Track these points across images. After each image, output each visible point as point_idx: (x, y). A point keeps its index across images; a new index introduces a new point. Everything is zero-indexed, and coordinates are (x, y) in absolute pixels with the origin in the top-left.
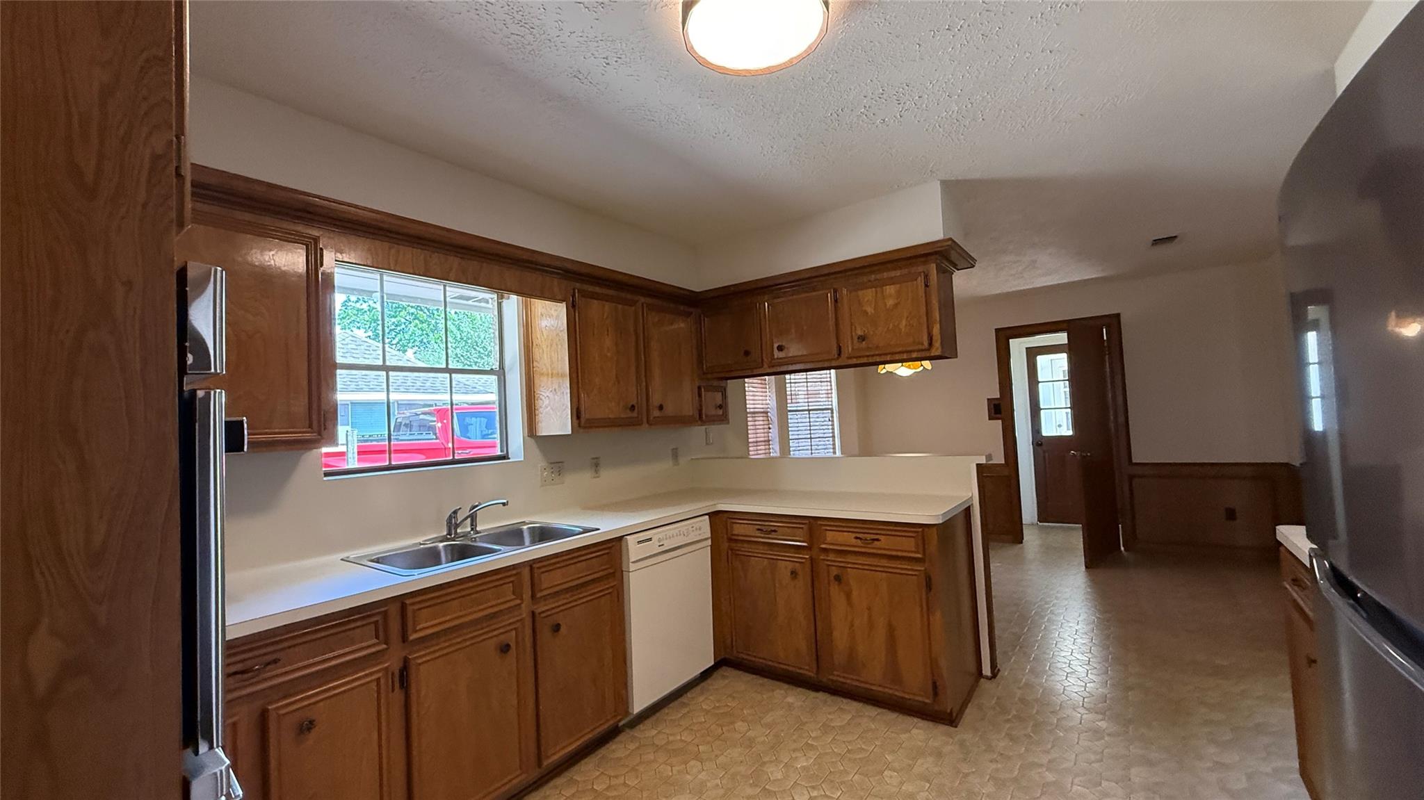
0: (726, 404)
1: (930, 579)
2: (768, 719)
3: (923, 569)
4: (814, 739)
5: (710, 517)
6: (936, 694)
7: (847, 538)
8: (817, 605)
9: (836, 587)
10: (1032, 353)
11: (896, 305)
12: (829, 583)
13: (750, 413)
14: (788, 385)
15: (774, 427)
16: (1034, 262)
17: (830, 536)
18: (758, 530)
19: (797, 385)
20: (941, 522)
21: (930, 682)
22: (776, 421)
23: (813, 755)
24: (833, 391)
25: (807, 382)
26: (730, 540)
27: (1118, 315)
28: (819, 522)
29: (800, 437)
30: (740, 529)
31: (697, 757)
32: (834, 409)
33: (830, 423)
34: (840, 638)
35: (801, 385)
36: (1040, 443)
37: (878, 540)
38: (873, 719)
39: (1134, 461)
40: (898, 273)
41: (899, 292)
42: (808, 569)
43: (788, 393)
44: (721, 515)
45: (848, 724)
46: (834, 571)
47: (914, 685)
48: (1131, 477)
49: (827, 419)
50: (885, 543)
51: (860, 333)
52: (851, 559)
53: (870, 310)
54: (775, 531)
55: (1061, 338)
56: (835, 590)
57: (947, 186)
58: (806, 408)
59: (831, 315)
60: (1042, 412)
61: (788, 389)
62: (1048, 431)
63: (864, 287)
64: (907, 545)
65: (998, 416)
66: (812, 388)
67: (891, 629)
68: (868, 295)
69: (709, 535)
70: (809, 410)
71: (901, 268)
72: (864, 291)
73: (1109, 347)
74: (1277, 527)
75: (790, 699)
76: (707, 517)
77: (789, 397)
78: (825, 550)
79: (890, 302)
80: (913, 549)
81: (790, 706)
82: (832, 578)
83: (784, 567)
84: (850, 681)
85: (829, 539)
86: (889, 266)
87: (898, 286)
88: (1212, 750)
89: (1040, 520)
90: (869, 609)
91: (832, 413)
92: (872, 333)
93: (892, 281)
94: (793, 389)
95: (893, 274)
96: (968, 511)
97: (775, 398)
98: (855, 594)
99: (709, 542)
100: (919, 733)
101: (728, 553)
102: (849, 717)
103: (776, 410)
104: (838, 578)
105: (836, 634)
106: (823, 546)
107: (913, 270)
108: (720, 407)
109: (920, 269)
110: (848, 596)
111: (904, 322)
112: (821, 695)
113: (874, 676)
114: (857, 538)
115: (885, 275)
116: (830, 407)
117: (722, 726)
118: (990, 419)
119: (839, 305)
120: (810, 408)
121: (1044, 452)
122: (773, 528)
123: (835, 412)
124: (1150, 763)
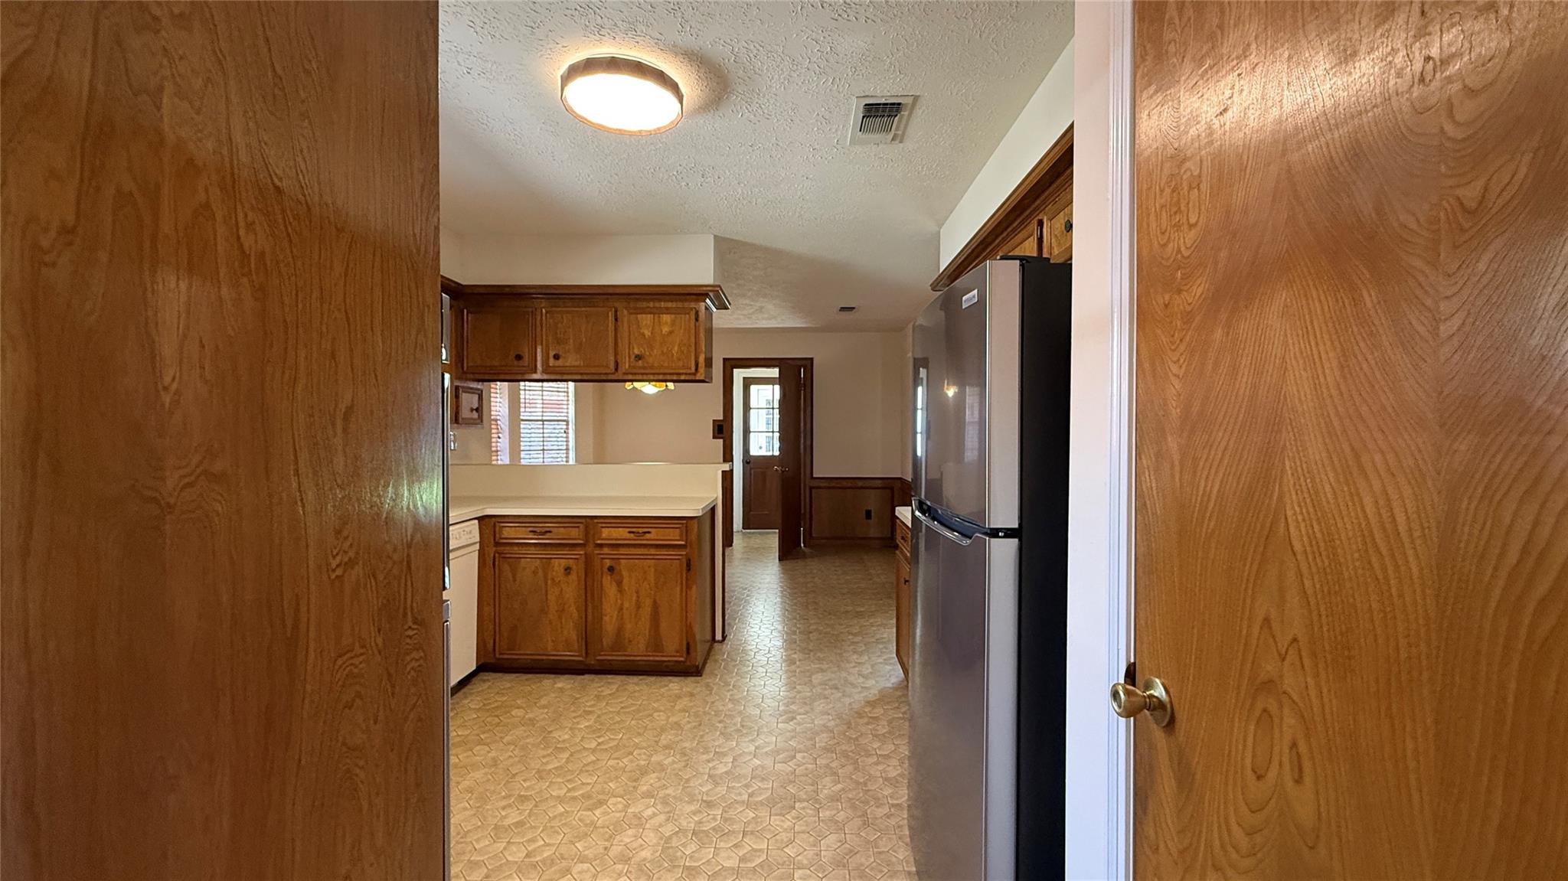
0: (481, 410)
1: (690, 560)
2: (543, 702)
3: (684, 553)
4: (590, 706)
5: (478, 521)
6: (688, 652)
7: (621, 534)
8: (590, 595)
9: (609, 578)
10: (748, 383)
11: (671, 332)
12: (602, 574)
14: (522, 392)
15: (504, 437)
16: (762, 308)
17: (605, 533)
18: (531, 531)
19: (531, 393)
20: (700, 514)
21: (685, 643)
22: (507, 430)
23: (593, 718)
24: (570, 402)
25: (542, 391)
26: (497, 544)
27: (812, 359)
28: (596, 521)
29: (532, 448)
30: (509, 532)
31: (481, 742)
32: (570, 419)
33: (565, 435)
34: (610, 623)
35: (534, 393)
36: (748, 460)
37: (649, 532)
38: (637, 684)
39: (814, 476)
40: (674, 305)
41: (673, 323)
42: (582, 565)
43: (522, 401)
44: (487, 520)
45: (617, 690)
46: (608, 563)
47: (672, 650)
48: (811, 488)
49: (563, 431)
50: (655, 535)
51: (636, 351)
52: (622, 551)
53: (647, 333)
54: (550, 532)
55: (774, 372)
56: (607, 580)
57: (718, 239)
58: (540, 418)
59: (611, 334)
60: (751, 434)
61: (522, 397)
62: (754, 451)
63: (643, 311)
64: (674, 536)
65: (721, 436)
66: (548, 398)
67: (655, 606)
68: (646, 319)
69: (478, 539)
70: (543, 421)
71: (676, 301)
72: (644, 316)
73: (804, 384)
74: (897, 508)
75: (560, 685)
76: (476, 521)
77: (522, 405)
78: (601, 546)
79: (666, 329)
80: (678, 538)
81: (561, 689)
82: (605, 570)
83: (558, 565)
84: (617, 657)
85: (604, 535)
86: (667, 297)
87: (673, 316)
88: (855, 657)
89: (743, 528)
90: (637, 592)
91: (567, 425)
92: (647, 353)
93: (668, 311)
94: (527, 397)
95: (669, 305)
96: (713, 510)
97: (507, 406)
98: (625, 581)
99: (477, 547)
100: (674, 685)
101: (494, 557)
102: (616, 686)
103: (507, 419)
104: (611, 569)
105: (606, 619)
106: (599, 542)
107: (686, 305)
108: (478, 411)
109: (693, 305)
110: (619, 583)
111: (676, 348)
112: (587, 677)
113: (638, 650)
114: (630, 532)
115: (663, 304)
116: (565, 418)
117: (497, 716)
118: (714, 438)
119: (619, 323)
120: (544, 418)
121: (751, 469)
122: (548, 529)
123: (570, 423)
124: (822, 670)
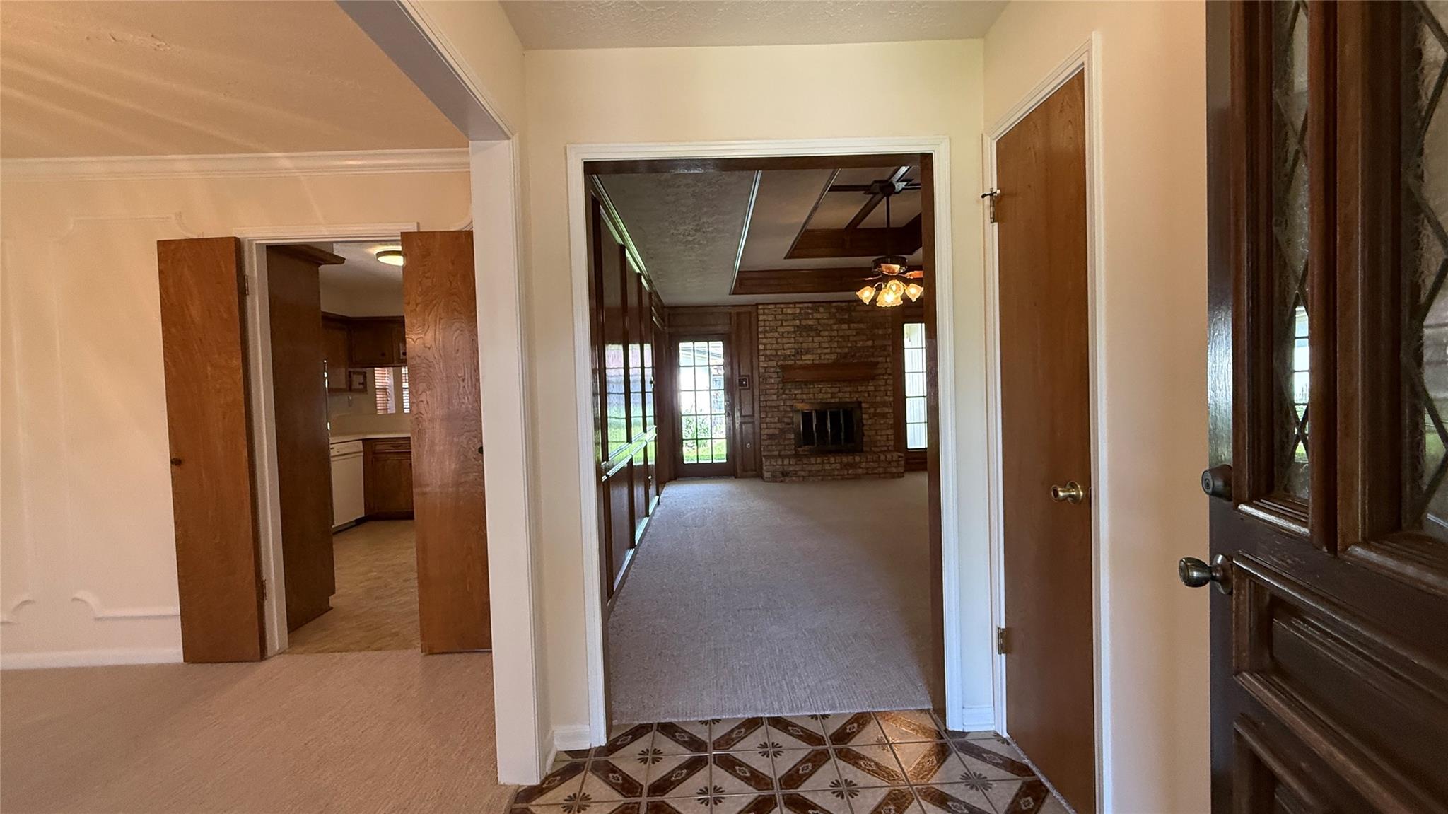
0: (366, 383)
5: (363, 442)
13: (378, 389)
22: (393, 394)
26: (374, 453)
30: (379, 447)
44: (369, 441)
69: (362, 451)
76: (361, 441)
97: (392, 379)
99: (362, 454)
103: (393, 387)
108: (363, 384)
